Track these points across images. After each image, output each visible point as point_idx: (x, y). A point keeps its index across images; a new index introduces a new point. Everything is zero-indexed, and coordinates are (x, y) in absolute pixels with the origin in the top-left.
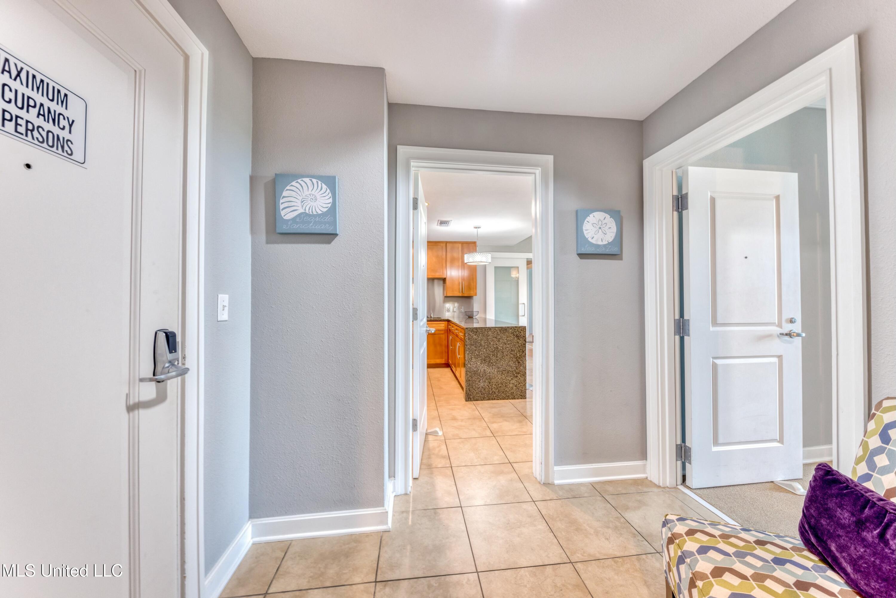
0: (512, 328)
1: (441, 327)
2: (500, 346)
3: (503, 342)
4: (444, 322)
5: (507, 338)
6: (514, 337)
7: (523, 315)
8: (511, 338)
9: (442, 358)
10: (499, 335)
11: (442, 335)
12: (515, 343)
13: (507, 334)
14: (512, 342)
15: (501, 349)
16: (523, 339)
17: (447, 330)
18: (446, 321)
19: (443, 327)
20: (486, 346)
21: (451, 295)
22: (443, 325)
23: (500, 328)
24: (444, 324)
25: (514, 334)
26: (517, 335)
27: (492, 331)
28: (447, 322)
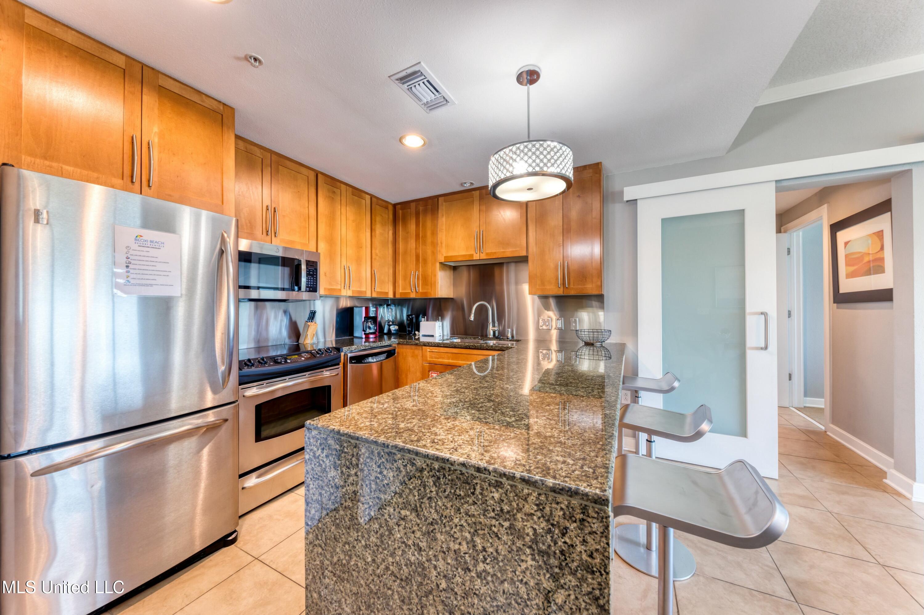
0: (504, 480)
2: (435, 567)
3: (449, 549)
5: (473, 535)
6: (519, 543)
7: (763, 345)
8: (497, 543)
10: (430, 498)
12: (523, 590)
13: (473, 509)
14: (503, 571)
15: (444, 585)
16: (586, 589)
20: (373, 539)
21: (539, 293)
23: (436, 465)
25: (519, 525)
26: (535, 541)
27: (398, 469)
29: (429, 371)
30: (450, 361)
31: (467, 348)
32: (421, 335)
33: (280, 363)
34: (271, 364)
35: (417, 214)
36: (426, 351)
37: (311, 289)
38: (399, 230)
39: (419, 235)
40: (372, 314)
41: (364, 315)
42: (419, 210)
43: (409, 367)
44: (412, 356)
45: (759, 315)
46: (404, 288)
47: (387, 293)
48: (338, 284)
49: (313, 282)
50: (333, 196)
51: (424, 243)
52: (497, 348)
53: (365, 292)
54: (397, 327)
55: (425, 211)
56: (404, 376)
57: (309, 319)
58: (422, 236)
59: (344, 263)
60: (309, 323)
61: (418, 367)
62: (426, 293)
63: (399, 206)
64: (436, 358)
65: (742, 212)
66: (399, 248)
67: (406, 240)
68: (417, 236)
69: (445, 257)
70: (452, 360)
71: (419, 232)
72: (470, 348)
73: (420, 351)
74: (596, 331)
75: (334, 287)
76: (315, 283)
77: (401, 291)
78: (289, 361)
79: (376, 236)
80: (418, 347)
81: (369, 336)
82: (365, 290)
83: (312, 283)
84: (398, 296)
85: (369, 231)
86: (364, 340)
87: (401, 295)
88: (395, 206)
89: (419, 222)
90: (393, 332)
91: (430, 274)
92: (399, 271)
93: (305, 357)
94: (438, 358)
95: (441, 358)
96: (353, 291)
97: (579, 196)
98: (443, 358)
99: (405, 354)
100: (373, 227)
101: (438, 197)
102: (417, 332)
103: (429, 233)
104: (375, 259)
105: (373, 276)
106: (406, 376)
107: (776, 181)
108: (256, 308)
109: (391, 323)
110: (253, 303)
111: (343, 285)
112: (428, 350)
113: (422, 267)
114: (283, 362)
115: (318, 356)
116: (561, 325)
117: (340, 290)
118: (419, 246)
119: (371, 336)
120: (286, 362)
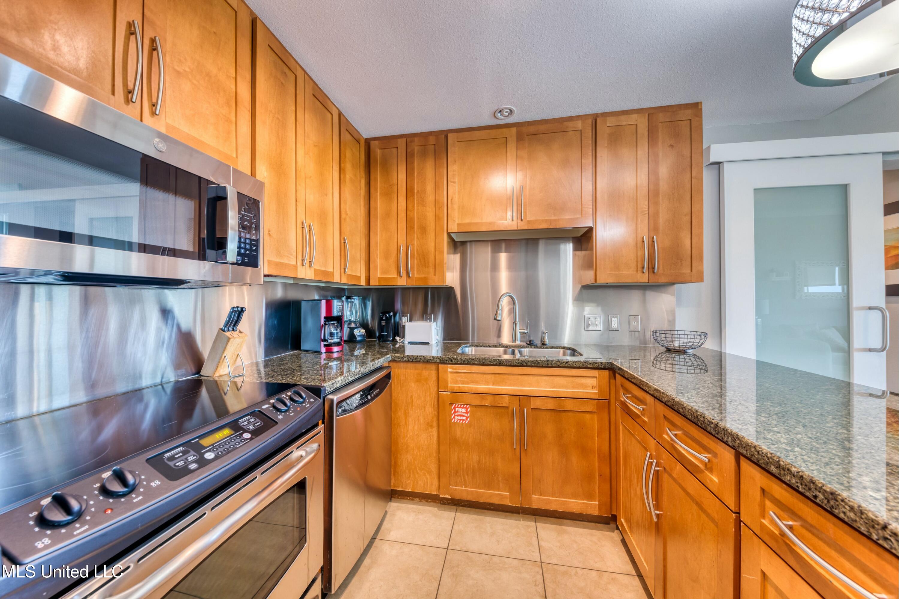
1: (585, 386)
4: (595, 373)
9: (590, 497)
11: (588, 416)
17: (609, 400)
18: (604, 369)
19: (593, 387)
21: (611, 280)
22: (594, 382)
24: (595, 379)
28: (606, 373)
29: (451, 404)
30: (491, 387)
31: (522, 366)
32: (406, 342)
33: (185, 472)
34: (155, 483)
35: (409, 157)
36: (446, 371)
37: (246, 260)
38: (376, 180)
39: (414, 189)
40: (335, 313)
41: (323, 314)
42: (413, 150)
43: (412, 397)
44: (418, 381)
45: (867, 309)
46: (384, 271)
47: (359, 278)
48: (292, 255)
49: (251, 245)
50: (283, 82)
51: (422, 202)
52: (577, 365)
53: (333, 273)
54: (364, 331)
55: (424, 154)
56: (401, 414)
57: (227, 324)
58: (418, 192)
59: (301, 217)
60: (228, 334)
61: (428, 398)
62: (425, 279)
63: (377, 142)
64: (463, 383)
65: (845, 188)
66: (376, 208)
67: (389, 194)
68: (409, 192)
69: (459, 225)
70: (493, 385)
71: (414, 185)
72: (527, 366)
73: (434, 373)
74: (683, 333)
75: (285, 261)
76: (254, 248)
77: (379, 275)
78: (209, 456)
79: (346, 182)
80: (428, 366)
81: (331, 349)
82: (331, 270)
83: (248, 246)
84: (374, 283)
85: (336, 168)
86: (324, 356)
87: (379, 282)
88: (368, 142)
89: (413, 169)
90: (359, 339)
91: (433, 250)
92: (377, 243)
93: (251, 427)
94: (467, 383)
95: (473, 382)
96: (315, 270)
97: (672, 146)
98: (477, 383)
99: (402, 378)
100: (342, 165)
101: (446, 133)
102: (397, 338)
103: (430, 187)
104: (345, 219)
105: (343, 247)
106: (406, 414)
107: (884, 154)
108: (86, 302)
109: (353, 325)
110: (77, 290)
111: (300, 258)
112: (450, 370)
113: (418, 238)
114: (193, 466)
115: (280, 417)
116: (616, 325)
117: (296, 267)
118: (413, 206)
119: (335, 349)
120: (202, 463)
